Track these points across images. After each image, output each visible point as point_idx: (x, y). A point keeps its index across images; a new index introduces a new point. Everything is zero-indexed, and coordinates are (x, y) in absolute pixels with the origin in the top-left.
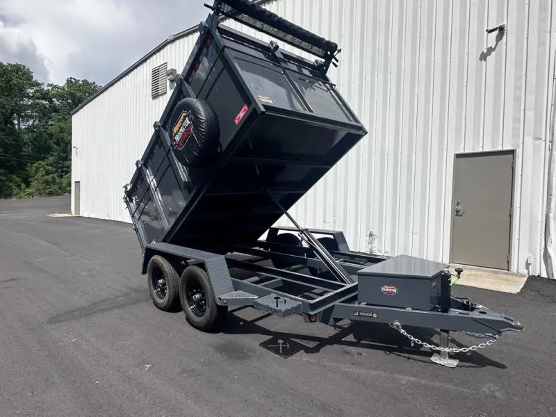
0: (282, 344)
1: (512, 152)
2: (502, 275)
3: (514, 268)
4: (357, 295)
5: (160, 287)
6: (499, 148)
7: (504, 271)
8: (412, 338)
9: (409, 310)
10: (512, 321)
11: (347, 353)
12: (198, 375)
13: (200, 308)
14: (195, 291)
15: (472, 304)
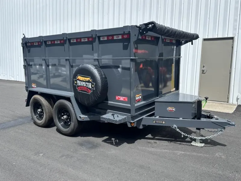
0: (114, 140)
1: (232, 38)
2: (225, 104)
3: (231, 101)
4: (154, 113)
5: (38, 114)
6: (226, 36)
7: (226, 103)
8: (183, 133)
9: (181, 119)
10: (230, 122)
11: (149, 143)
12: (72, 157)
13: (66, 124)
14: (63, 114)
15: (212, 116)
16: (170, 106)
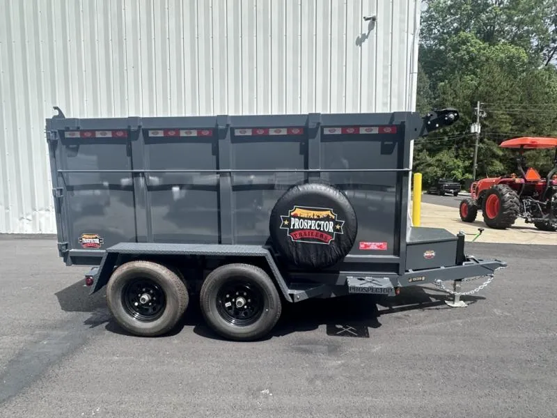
16: (428, 250)
